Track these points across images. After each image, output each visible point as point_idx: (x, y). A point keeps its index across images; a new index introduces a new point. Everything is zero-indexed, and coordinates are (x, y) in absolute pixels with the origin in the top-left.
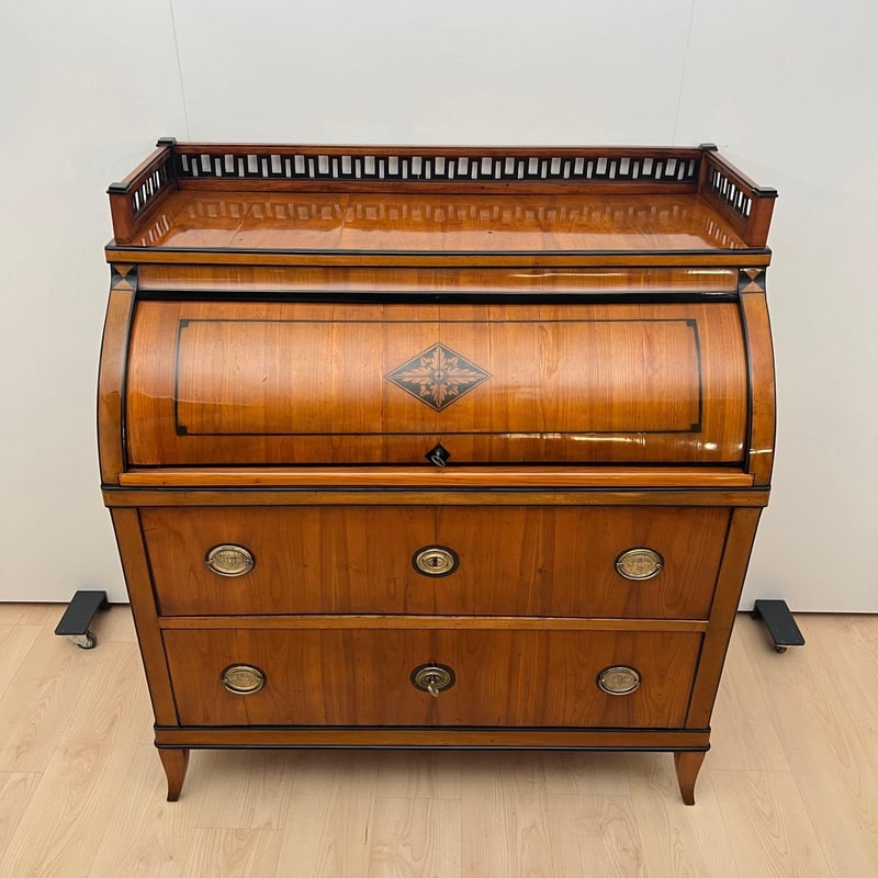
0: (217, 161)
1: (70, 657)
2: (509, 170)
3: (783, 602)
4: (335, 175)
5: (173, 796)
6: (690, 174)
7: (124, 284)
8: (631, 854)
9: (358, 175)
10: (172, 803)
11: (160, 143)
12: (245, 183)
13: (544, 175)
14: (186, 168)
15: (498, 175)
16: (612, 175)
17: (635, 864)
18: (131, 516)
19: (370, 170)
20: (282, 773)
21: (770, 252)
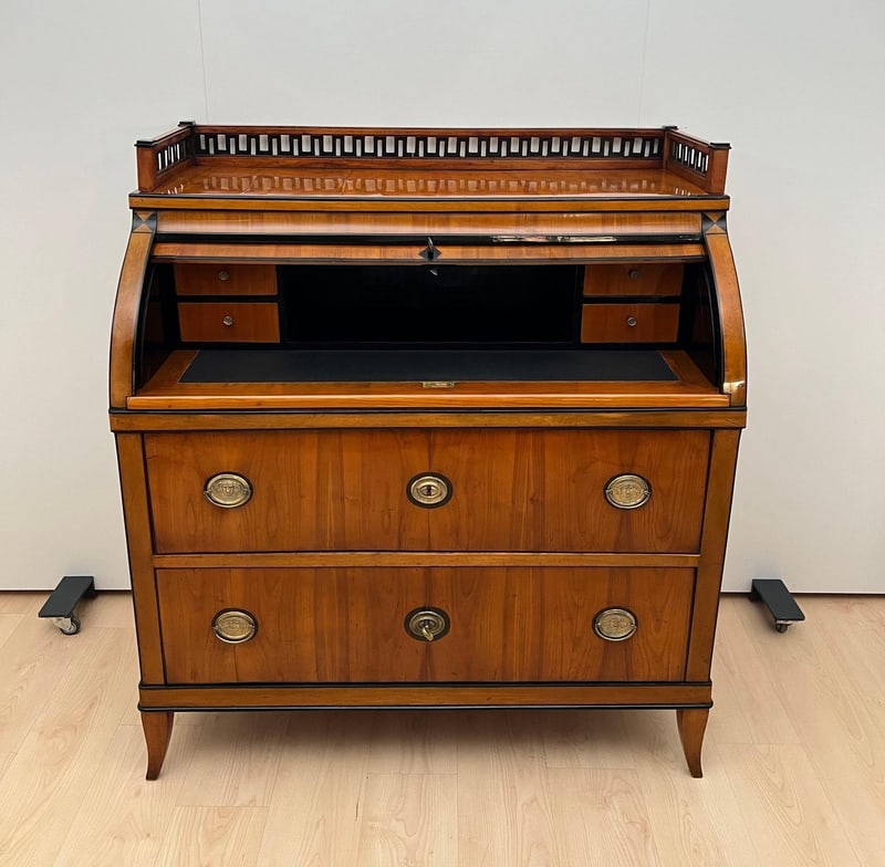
0: (232, 140)
1: (51, 643)
2: (493, 149)
3: (781, 581)
4: (338, 153)
5: (153, 774)
6: (655, 151)
7: (144, 226)
8: (638, 826)
9: (359, 153)
10: (151, 782)
11: (182, 124)
12: (257, 160)
13: (524, 153)
14: (203, 147)
15: (483, 154)
16: (585, 153)
17: (643, 835)
18: (135, 440)
19: (369, 149)
20: (269, 750)
21: (728, 198)
